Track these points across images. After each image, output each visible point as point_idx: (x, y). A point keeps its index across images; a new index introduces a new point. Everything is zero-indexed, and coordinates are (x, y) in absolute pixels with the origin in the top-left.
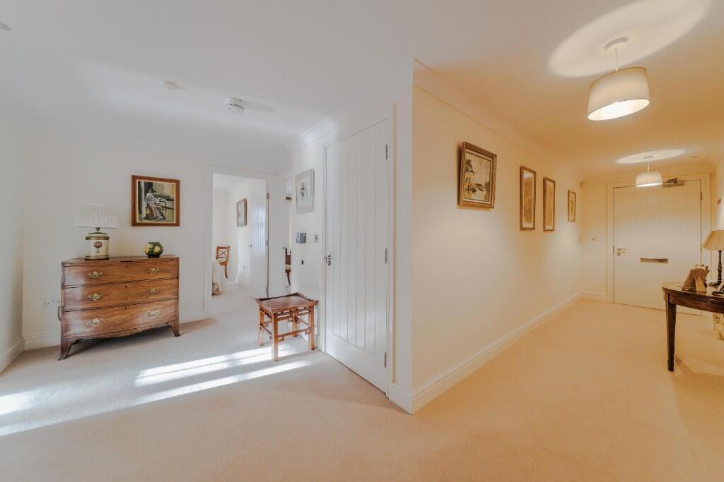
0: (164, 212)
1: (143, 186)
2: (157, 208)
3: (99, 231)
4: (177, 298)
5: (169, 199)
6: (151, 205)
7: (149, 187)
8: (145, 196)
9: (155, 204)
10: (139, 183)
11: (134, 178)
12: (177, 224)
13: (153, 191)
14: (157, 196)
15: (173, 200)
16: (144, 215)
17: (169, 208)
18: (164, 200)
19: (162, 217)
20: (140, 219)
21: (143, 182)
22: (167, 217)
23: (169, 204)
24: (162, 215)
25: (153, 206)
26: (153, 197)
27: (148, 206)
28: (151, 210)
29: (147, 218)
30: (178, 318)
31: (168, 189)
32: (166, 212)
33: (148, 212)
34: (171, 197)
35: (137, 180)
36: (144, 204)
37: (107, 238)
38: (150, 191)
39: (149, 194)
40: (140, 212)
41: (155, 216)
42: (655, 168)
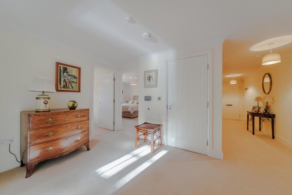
0: (72, 84)
1: (62, 69)
2: (69, 82)
3: (44, 94)
4: (89, 130)
5: (75, 78)
6: (66, 80)
7: (65, 70)
8: (63, 75)
9: (68, 80)
10: (60, 67)
11: (58, 64)
12: (79, 91)
13: (67, 73)
14: (69, 75)
15: (77, 78)
16: (62, 86)
17: (74, 82)
18: (72, 77)
19: (71, 87)
20: (60, 87)
21: (62, 66)
22: (74, 87)
23: (75, 80)
24: (72, 86)
25: (67, 81)
26: (67, 75)
27: (64, 81)
28: (66, 83)
29: (64, 87)
30: (89, 140)
31: (74, 72)
32: (74, 85)
33: (64, 84)
34: (76, 76)
35: (59, 65)
36: (62, 80)
37: (49, 98)
38: (66, 72)
39: (65, 74)
40: (60, 84)
41: (68, 86)
42: (235, 79)
